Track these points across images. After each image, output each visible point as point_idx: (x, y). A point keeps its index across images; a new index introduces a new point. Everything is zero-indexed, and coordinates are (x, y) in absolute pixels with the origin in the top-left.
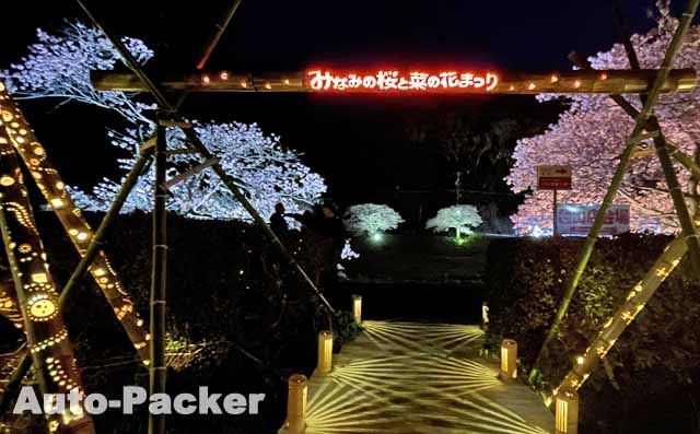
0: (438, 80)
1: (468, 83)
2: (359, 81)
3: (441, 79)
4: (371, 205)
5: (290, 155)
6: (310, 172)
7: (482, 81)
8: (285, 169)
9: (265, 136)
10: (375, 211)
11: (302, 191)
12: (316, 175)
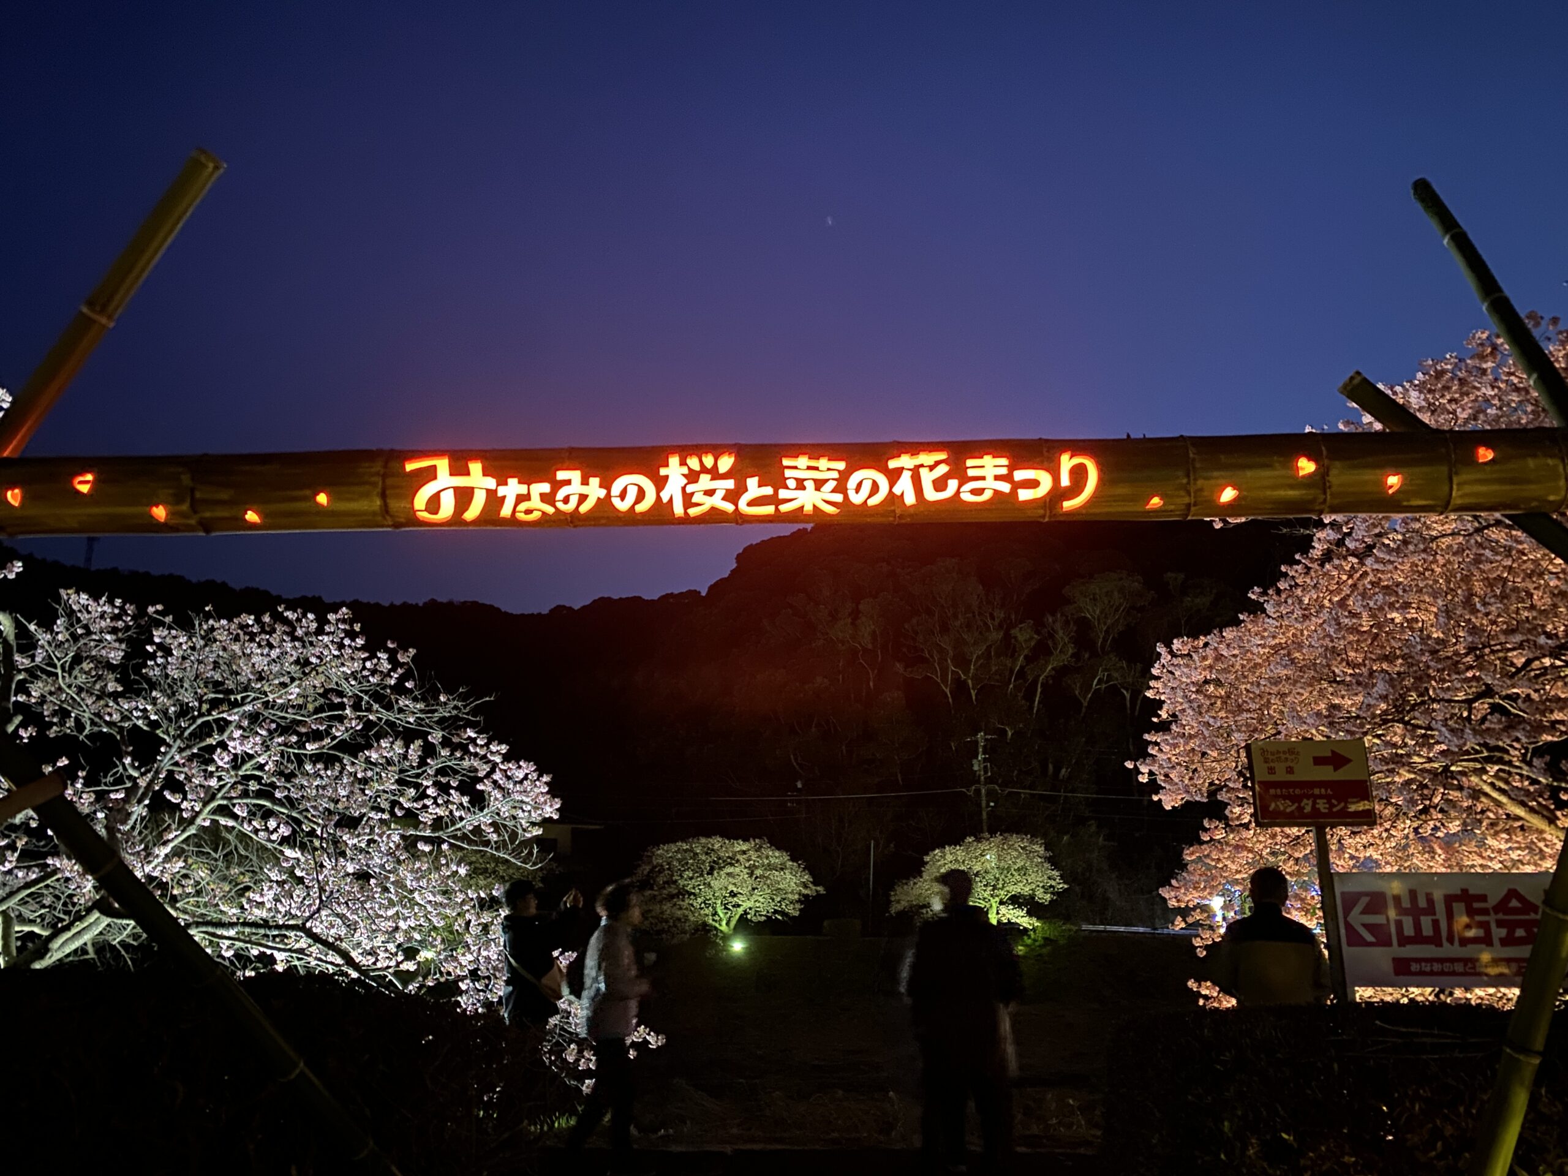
0: (883, 482)
1: (991, 486)
2: (595, 490)
3: (894, 476)
4: (716, 842)
5: (447, 704)
6: (506, 758)
7: (1046, 481)
8: (429, 751)
9: (371, 649)
10: (732, 861)
11: (483, 819)
12: (527, 768)
